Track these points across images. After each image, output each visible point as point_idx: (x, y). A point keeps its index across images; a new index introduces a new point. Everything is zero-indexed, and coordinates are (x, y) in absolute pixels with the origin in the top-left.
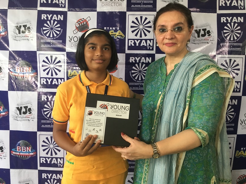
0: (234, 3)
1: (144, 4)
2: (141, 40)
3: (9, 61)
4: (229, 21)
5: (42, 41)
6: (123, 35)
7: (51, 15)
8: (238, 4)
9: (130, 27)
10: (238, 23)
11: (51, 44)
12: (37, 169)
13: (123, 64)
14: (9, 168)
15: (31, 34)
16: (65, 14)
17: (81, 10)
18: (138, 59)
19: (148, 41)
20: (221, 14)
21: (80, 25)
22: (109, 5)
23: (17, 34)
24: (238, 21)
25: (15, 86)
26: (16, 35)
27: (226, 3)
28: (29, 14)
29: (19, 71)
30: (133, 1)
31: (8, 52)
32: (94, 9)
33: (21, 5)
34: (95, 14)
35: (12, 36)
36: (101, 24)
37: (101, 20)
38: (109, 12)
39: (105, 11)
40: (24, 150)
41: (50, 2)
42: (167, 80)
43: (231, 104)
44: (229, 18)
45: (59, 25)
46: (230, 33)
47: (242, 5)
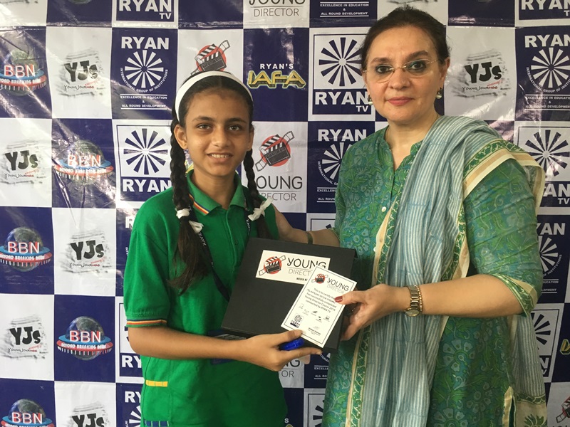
0: (555, 3)
1: (349, 9)
2: (343, 92)
3: (53, 142)
4: (544, 45)
5: (122, 96)
6: (303, 82)
7: (142, 39)
8: (563, 5)
9: (317, 62)
10: (563, 48)
11: (144, 104)
12: (114, 382)
13: (302, 145)
14: (52, 379)
15: (99, 82)
16: (172, 35)
17: (208, 27)
18: (336, 135)
19: (359, 94)
20: (525, 28)
21: (206, 59)
22: (271, 14)
23: (68, 81)
24: (564, 44)
25: (67, 196)
26: (67, 84)
27: (535, 4)
28: (94, 36)
29: (74, 164)
30: (323, 4)
31: (49, 122)
32: (236, 23)
33: (76, 17)
34: (239, 33)
35: (57, 85)
36: (252, 57)
37: (251, 47)
38: (271, 29)
39: (262, 27)
40: (87, 339)
41: (138, 9)
42: (396, 180)
43: (550, 233)
44: (544, 37)
45: (159, 61)
46: (546, 72)
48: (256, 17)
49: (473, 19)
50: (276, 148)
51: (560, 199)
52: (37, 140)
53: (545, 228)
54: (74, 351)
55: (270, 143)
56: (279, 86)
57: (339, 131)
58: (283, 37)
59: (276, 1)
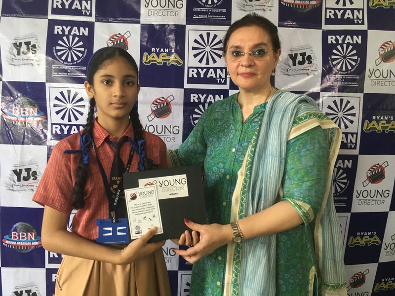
0: (349, 15)
1: (213, 13)
2: (208, 69)
3: (2, 98)
4: (340, 42)
5: (54, 67)
6: (181, 61)
7: (69, 28)
8: (353, 16)
9: (191, 48)
10: (352, 45)
11: (69, 73)
13: (180, 105)
15: (37, 56)
16: (90, 26)
17: (116, 21)
18: (202, 98)
19: (219, 71)
20: (328, 30)
21: (114, 43)
22: (160, 14)
23: (15, 55)
24: (353, 41)
25: (11, 136)
26: (14, 57)
27: (336, 15)
28: (35, 25)
29: (17, 114)
30: (195, 9)
32: (136, 20)
33: (22, 11)
34: (138, 26)
35: (6, 58)
36: (147, 43)
37: (146, 37)
38: (160, 25)
39: (153, 23)
40: (24, 238)
41: (67, 7)
43: (342, 167)
44: (340, 37)
45: (81, 43)
46: (341, 60)
47: (360, 17)
48: (149, 15)
49: (294, 23)
50: (162, 106)
51: (349, 144)
53: (339, 163)
54: (15, 247)
55: (157, 102)
56: (165, 64)
57: (205, 95)
58: (168, 31)
59: (163, 6)
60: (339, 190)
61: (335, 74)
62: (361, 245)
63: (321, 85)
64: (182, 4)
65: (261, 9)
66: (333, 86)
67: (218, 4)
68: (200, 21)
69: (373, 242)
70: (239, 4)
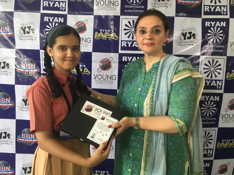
1: (136, 9)
2: (133, 42)
3: (16, 58)
4: (213, 25)
5: (44, 41)
6: (117, 37)
8: (221, 10)
9: (123, 29)
10: (220, 27)
13: (116, 63)
14: (15, 153)
15: (35, 35)
16: (65, 17)
17: (79, 14)
18: (130, 59)
20: (206, 19)
21: (78, 27)
24: (221, 25)
25: (21, 80)
26: (22, 35)
27: (210, 9)
28: (33, 16)
29: (24, 68)
30: (126, 6)
31: (14, 50)
32: (91, 13)
33: (26, 8)
34: (92, 17)
35: (18, 35)
36: (97, 27)
37: (97, 23)
38: (105, 16)
39: (101, 15)
41: (51, 6)
42: (146, 78)
43: (213, 100)
44: (213, 22)
46: (213, 36)
47: (225, 11)
48: (99, 10)
49: (185, 15)
50: (106, 63)
52: (9, 57)
53: (211, 98)
54: (23, 142)
55: (103, 61)
56: (108, 39)
57: (131, 57)
58: (109, 19)
59: (107, 4)
60: (211, 114)
61: (209, 45)
62: (225, 147)
63: (201, 51)
64: (118, 4)
65: (165, 6)
66: (208, 52)
67: (140, 3)
68: (129, 13)
69: (232, 146)
70: (152, 3)
